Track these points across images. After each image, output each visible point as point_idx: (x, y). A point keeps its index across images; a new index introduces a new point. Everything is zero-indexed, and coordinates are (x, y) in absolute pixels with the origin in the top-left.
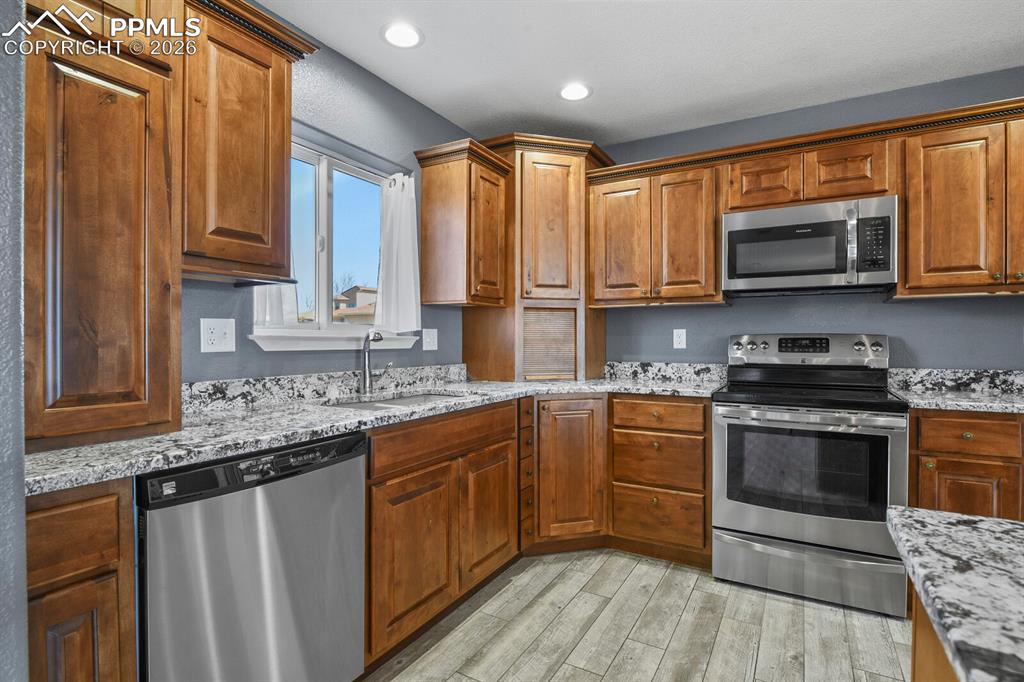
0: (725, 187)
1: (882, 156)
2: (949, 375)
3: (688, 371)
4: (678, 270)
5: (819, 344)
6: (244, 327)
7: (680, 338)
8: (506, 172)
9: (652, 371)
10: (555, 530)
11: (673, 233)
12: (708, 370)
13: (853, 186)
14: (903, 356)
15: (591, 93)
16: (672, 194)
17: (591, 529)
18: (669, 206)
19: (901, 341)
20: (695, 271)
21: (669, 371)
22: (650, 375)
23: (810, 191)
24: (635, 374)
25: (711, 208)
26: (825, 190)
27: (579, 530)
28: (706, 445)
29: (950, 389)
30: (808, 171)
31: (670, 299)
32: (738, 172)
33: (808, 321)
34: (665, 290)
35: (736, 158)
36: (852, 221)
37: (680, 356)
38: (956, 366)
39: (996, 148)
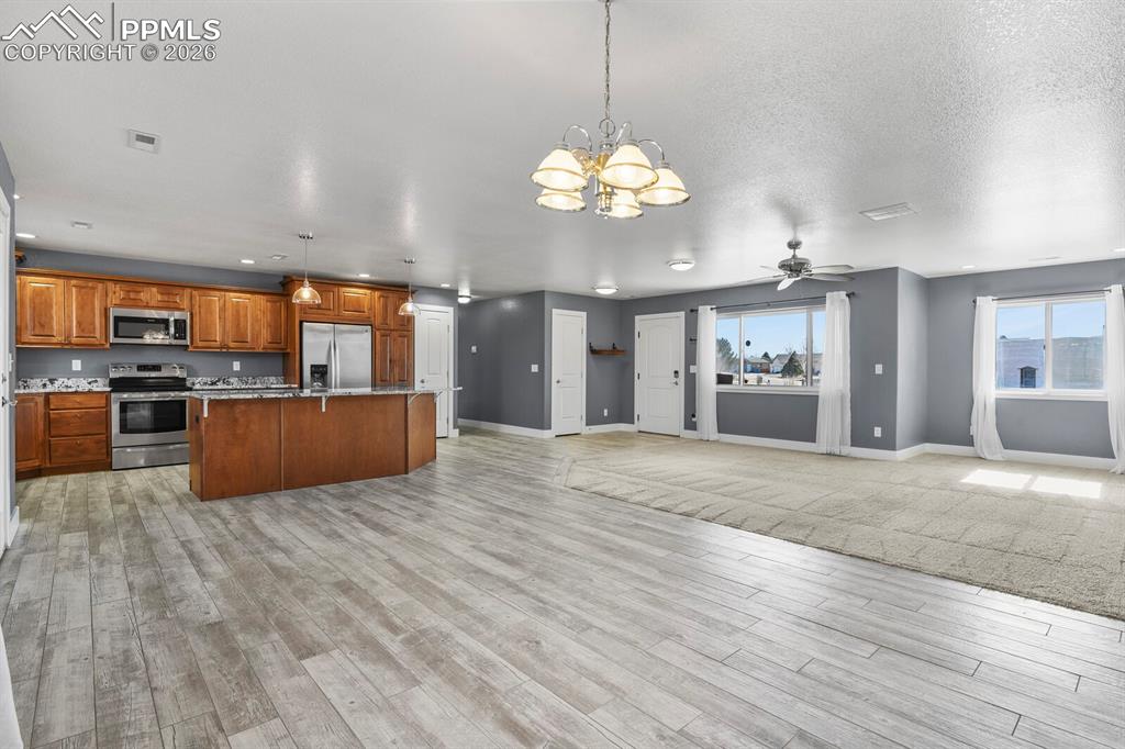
0: (110, 295)
1: (183, 295)
2: (209, 379)
3: (83, 382)
4: (83, 331)
5: (157, 368)
7: (77, 365)
11: (80, 312)
12: (96, 381)
13: (172, 305)
14: (193, 373)
16: (78, 293)
17: (39, 464)
18: (77, 298)
19: (191, 367)
20: (94, 332)
21: (70, 383)
22: (56, 384)
23: (153, 303)
24: (44, 384)
25: (103, 302)
26: (160, 304)
28: (108, 414)
30: (152, 294)
31: (77, 345)
32: (118, 289)
34: (74, 340)
35: (116, 281)
36: (172, 319)
37: (77, 374)
38: (211, 377)
39: (222, 301)
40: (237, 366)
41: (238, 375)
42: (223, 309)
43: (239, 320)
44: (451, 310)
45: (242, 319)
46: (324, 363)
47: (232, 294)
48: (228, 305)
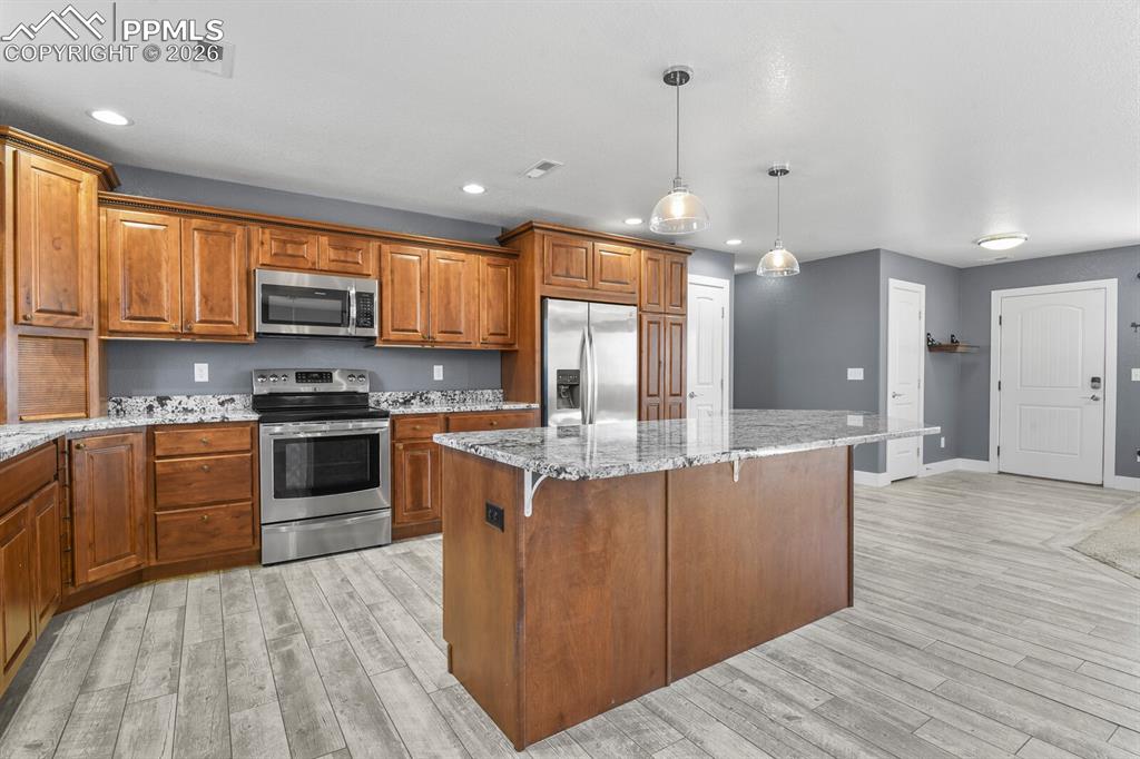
0: (255, 246)
1: (367, 251)
2: (400, 395)
3: (212, 402)
4: (212, 310)
5: (325, 376)
7: (201, 372)
9: (170, 405)
10: (94, 574)
11: (206, 275)
12: (232, 400)
13: (352, 268)
14: (377, 385)
15: (131, 123)
16: (204, 243)
17: (134, 563)
18: (201, 250)
19: (377, 374)
20: (230, 316)
21: (191, 404)
22: (169, 408)
23: (323, 264)
24: (150, 408)
25: (244, 260)
26: (333, 266)
27: (120, 568)
28: (254, 462)
29: (401, 404)
30: (320, 249)
31: (202, 336)
32: (267, 236)
33: (315, 360)
34: (197, 327)
35: (265, 223)
36: (353, 292)
37: (202, 389)
38: (403, 390)
39: (424, 262)
40: (438, 372)
41: (443, 389)
42: (426, 277)
43: (448, 297)
44: (726, 284)
45: (453, 293)
46: (575, 366)
47: (439, 253)
48: (434, 271)
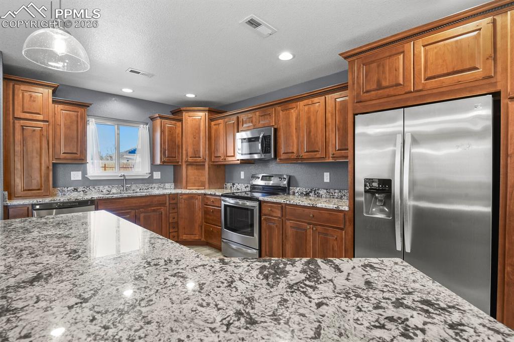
1: (272, 113)
6: (84, 173)
8: (181, 120)
9: (235, 186)
12: (248, 186)
13: (267, 124)
15: (196, 96)
16: (228, 125)
17: (197, 238)
18: (228, 130)
19: (294, 177)
23: (257, 125)
26: (260, 125)
27: (193, 238)
30: (256, 118)
31: (228, 162)
32: (242, 118)
34: (227, 158)
35: (240, 113)
36: (261, 136)
39: (297, 111)
40: (327, 177)
41: (328, 188)
42: (298, 119)
47: (305, 102)
